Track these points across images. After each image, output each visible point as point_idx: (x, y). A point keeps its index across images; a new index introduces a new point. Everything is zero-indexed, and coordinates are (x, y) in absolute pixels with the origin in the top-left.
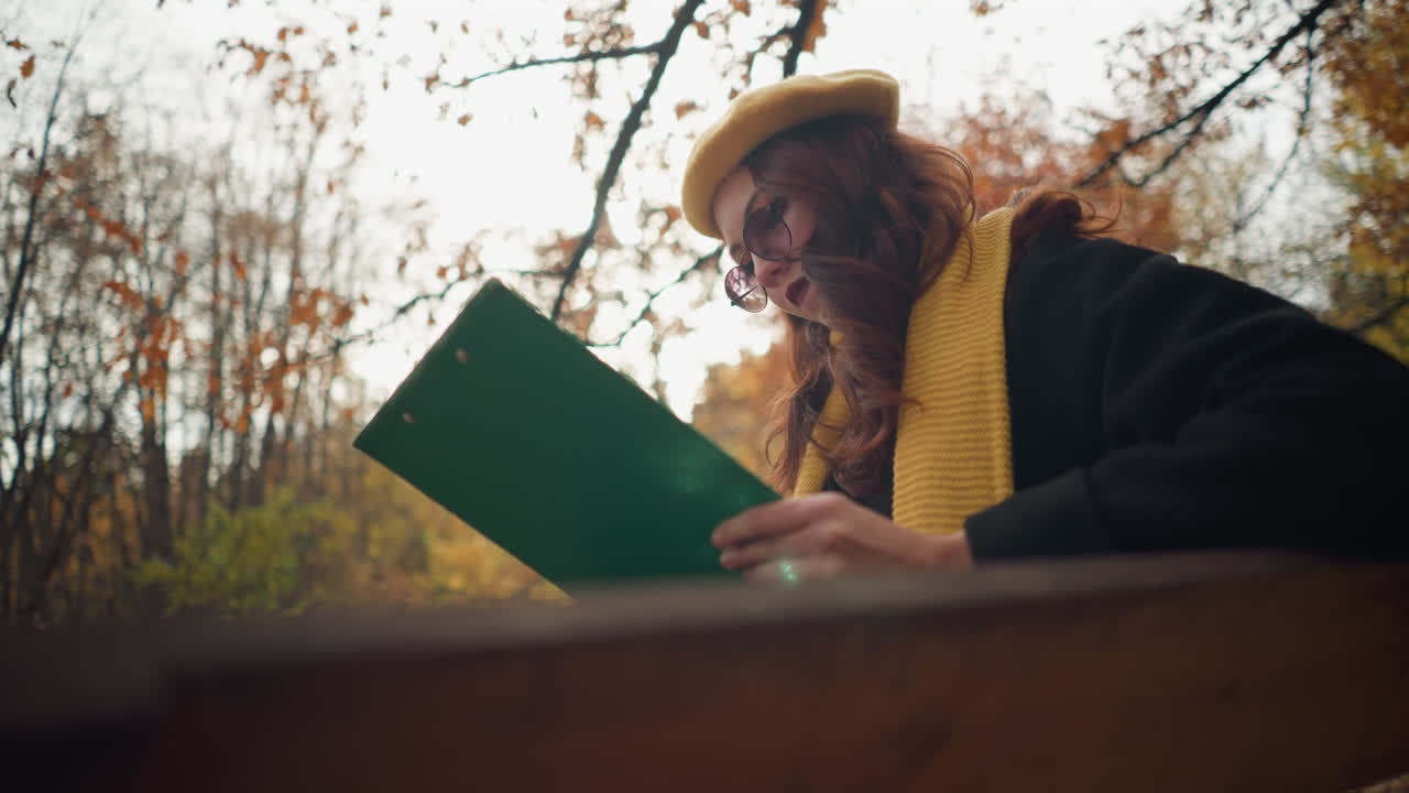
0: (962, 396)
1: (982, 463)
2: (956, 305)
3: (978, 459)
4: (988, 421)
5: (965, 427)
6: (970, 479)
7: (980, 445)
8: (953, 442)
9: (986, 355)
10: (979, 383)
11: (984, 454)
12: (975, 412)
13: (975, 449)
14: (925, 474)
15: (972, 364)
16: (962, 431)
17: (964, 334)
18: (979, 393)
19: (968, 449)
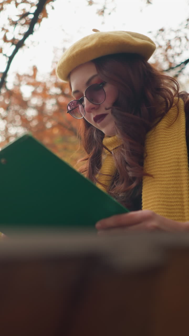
0: (171, 170)
1: (179, 196)
2: (165, 135)
3: (178, 194)
4: (182, 180)
5: (172, 182)
6: (174, 202)
7: (179, 189)
8: (167, 188)
9: (180, 155)
10: (178, 165)
11: (180, 193)
12: (176, 177)
13: (177, 191)
14: (157, 200)
15: (174, 158)
16: (171, 184)
17: (169, 146)
18: (178, 169)
19: (174, 191)
